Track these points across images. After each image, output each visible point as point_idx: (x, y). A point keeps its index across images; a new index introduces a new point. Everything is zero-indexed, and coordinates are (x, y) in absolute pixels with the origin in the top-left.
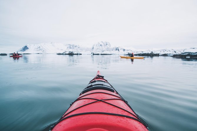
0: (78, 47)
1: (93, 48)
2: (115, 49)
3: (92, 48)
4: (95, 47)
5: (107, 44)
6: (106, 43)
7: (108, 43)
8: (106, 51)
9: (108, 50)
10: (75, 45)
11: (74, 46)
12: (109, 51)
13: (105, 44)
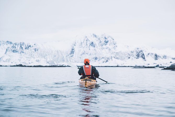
0: (35, 50)
1: (72, 52)
2: (135, 54)
3: (71, 50)
4: (76, 49)
5: (107, 42)
6: (105, 38)
7: (109, 39)
8: (113, 58)
9: (118, 56)
10: (26, 43)
11: (24, 47)
12: (122, 59)
13: (103, 40)
